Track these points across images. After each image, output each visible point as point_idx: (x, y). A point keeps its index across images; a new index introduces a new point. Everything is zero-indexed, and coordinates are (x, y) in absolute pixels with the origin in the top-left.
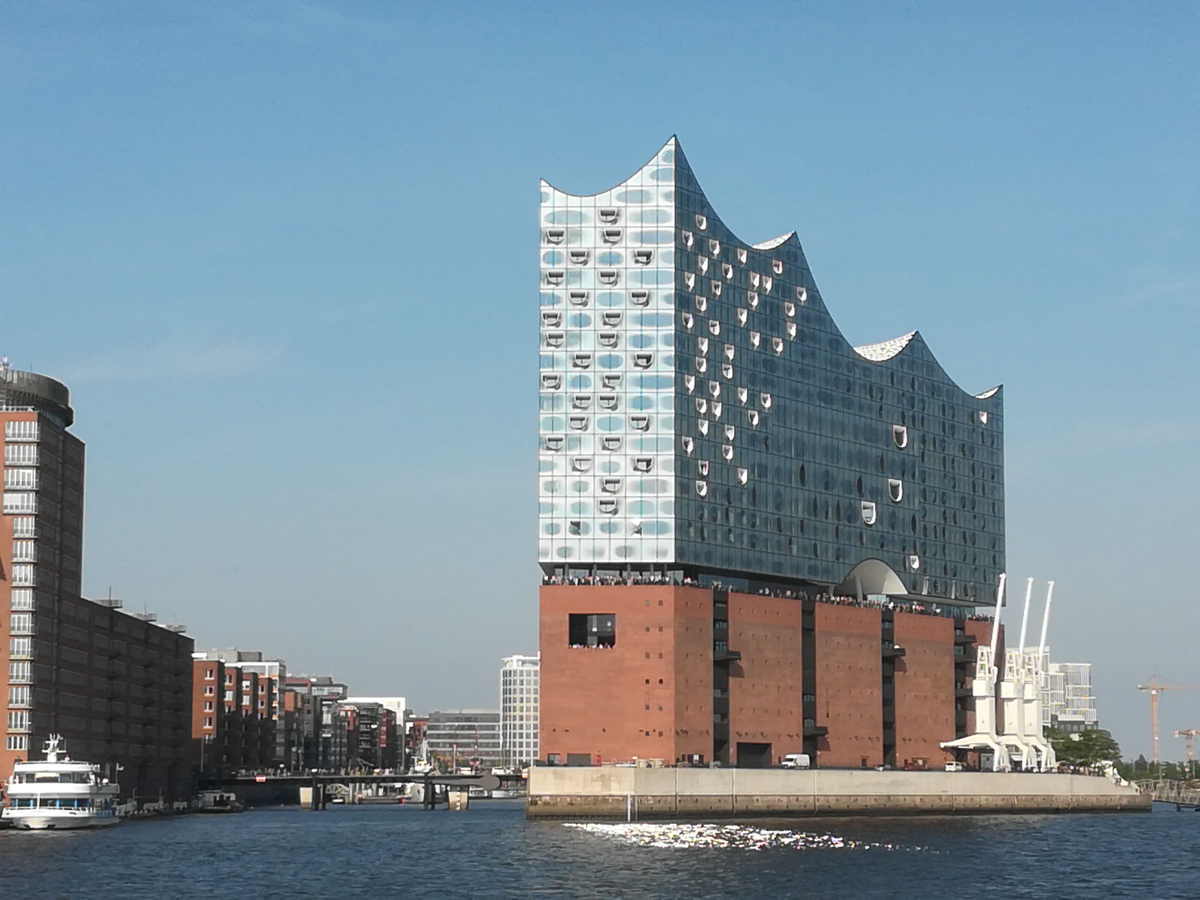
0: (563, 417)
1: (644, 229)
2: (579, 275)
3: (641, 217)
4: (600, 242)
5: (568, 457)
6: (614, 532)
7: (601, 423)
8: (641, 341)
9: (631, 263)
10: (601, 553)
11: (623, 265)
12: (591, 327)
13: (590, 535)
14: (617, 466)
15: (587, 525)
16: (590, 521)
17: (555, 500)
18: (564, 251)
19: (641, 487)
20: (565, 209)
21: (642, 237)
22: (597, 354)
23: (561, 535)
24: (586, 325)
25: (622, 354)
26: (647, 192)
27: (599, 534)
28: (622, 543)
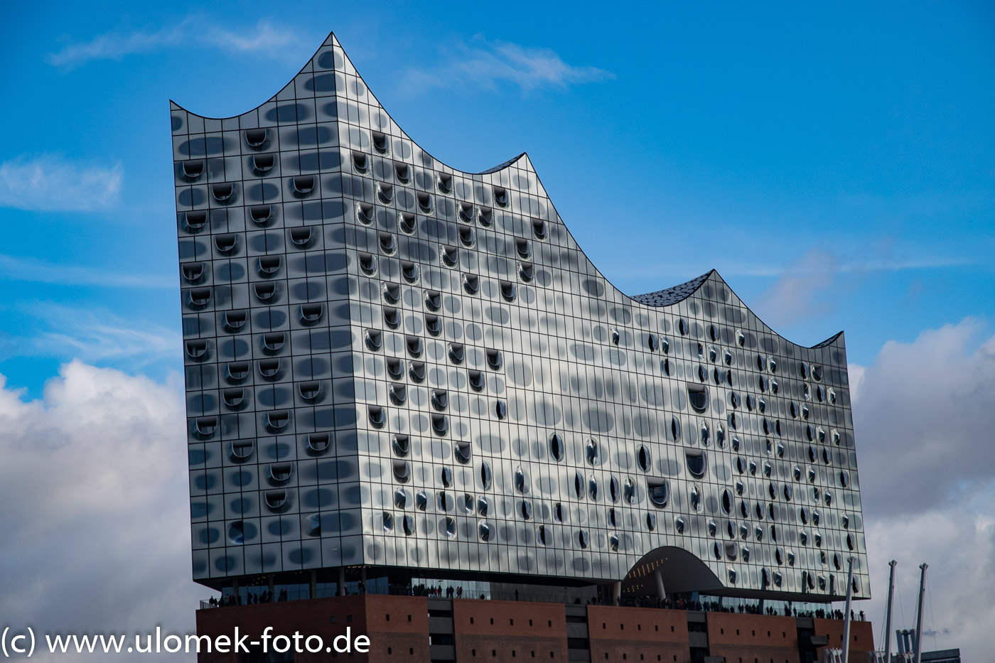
0: (215, 393)
1: (301, 152)
2: (226, 217)
3: (298, 138)
4: (248, 174)
5: (224, 444)
6: (285, 533)
7: (264, 398)
8: (307, 290)
9: (288, 196)
10: (271, 561)
11: (279, 199)
12: (245, 279)
13: (257, 540)
14: (286, 448)
15: (252, 527)
16: (256, 522)
17: (210, 499)
18: (204, 188)
19: (317, 473)
20: (203, 136)
21: (299, 162)
22: (254, 312)
23: (220, 542)
24: (237, 278)
25: (285, 309)
26: (302, 107)
27: (267, 537)
28: (297, 545)
